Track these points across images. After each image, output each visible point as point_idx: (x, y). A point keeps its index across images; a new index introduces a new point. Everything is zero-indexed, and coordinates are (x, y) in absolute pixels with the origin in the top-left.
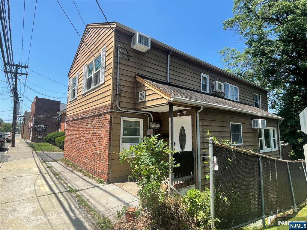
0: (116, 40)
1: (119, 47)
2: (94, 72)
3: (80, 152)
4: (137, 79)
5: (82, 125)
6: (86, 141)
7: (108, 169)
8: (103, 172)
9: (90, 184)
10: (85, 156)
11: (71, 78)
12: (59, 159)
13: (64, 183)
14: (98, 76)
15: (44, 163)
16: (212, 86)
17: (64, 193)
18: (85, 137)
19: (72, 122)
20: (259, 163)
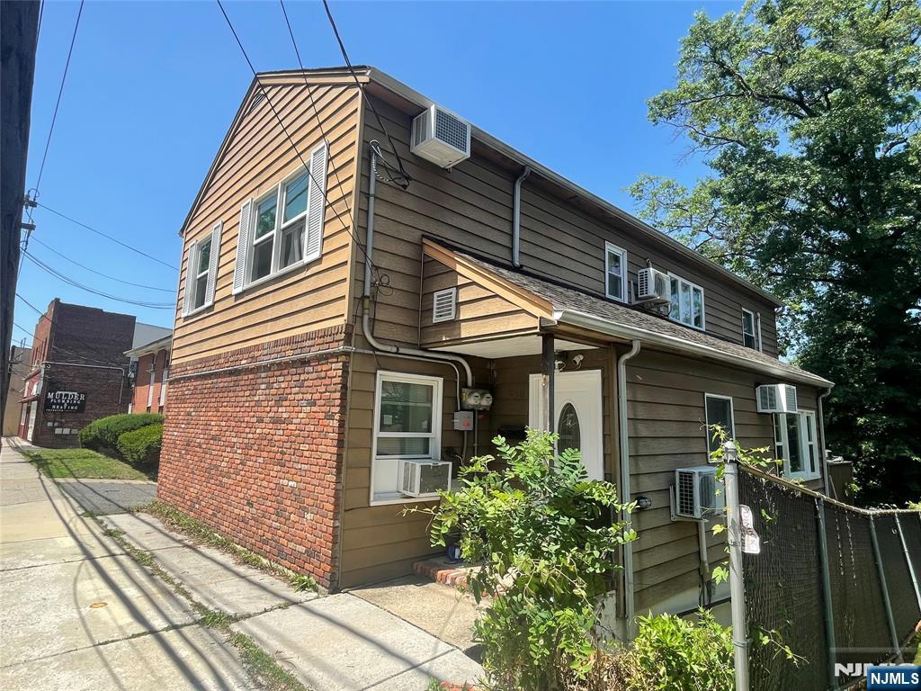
0: (365, 125)
1: (376, 145)
2: (281, 224)
3: (221, 484)
4: (428, 251)
5: (231, 394)
6: (248, 447)
7: (334, 543)
8: (311, 553)
9: (269, 596)
10: (241, 495)
11: (193, 242)
12: (141, 504)
13: (176, 590)
14: (296, 236)
15: (89, 520)
16: (637, 284)
17: (185, 630)
18: (244, 435)
19: (191, 385)
20: (817, 521)
